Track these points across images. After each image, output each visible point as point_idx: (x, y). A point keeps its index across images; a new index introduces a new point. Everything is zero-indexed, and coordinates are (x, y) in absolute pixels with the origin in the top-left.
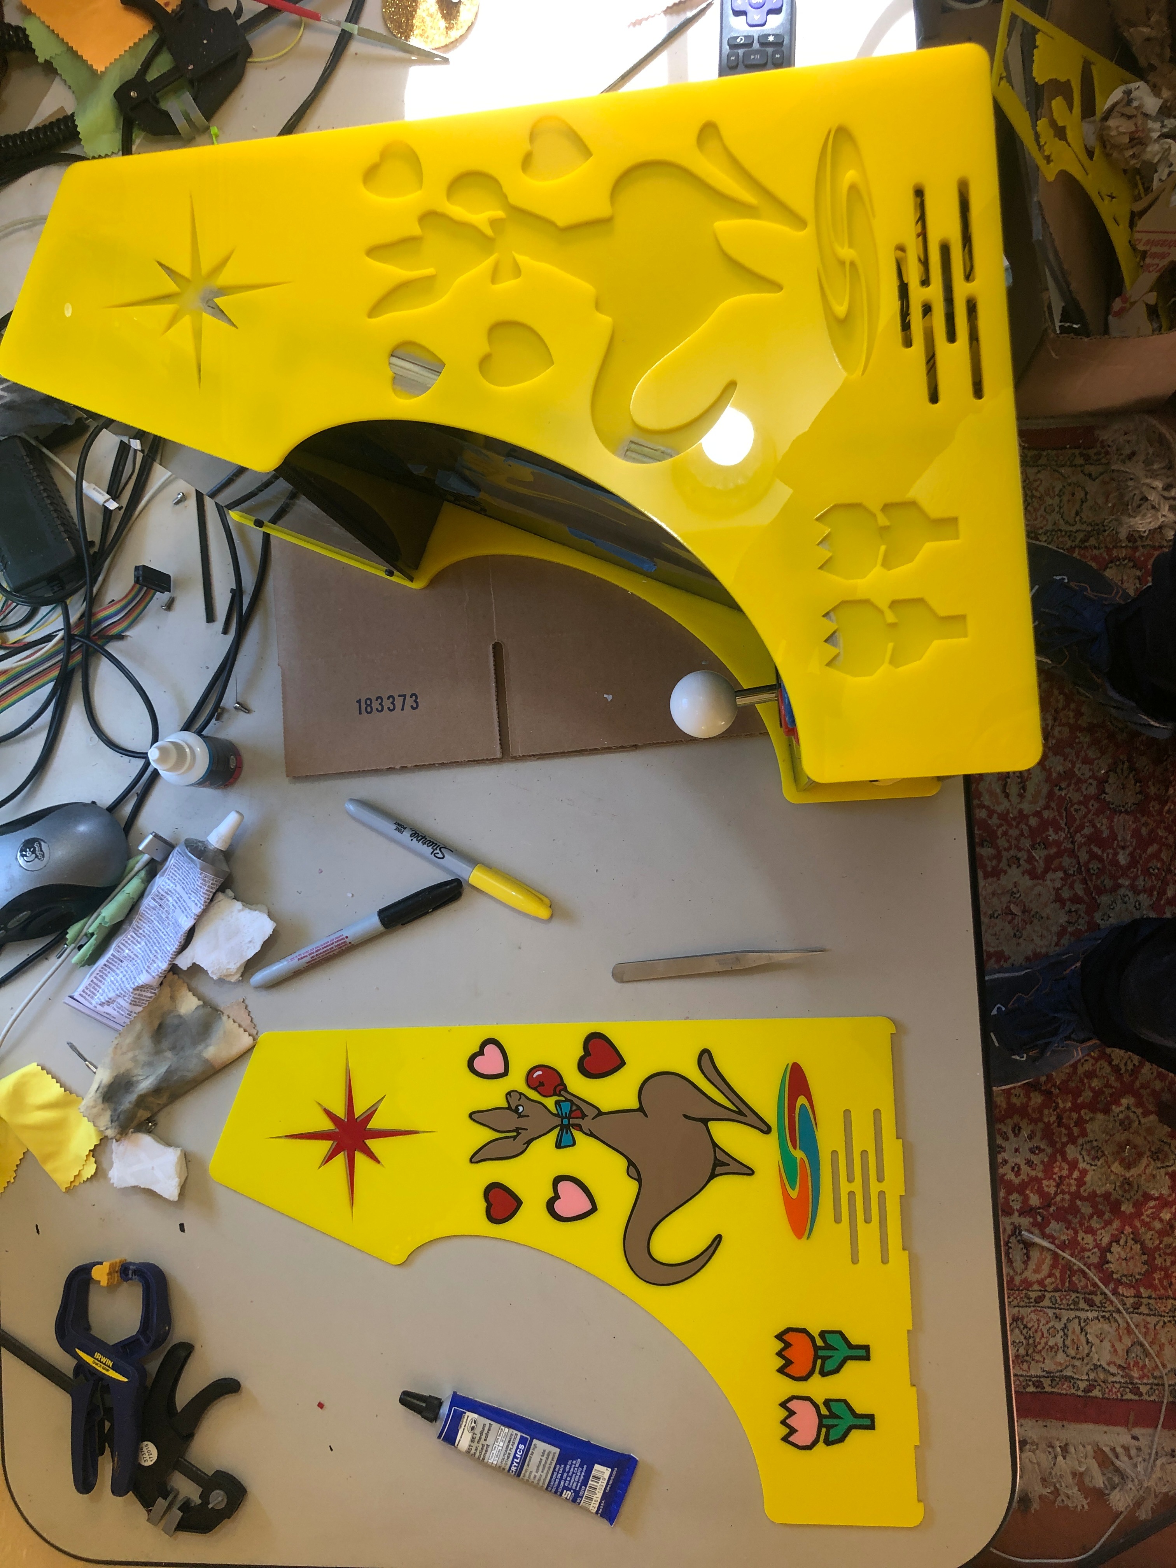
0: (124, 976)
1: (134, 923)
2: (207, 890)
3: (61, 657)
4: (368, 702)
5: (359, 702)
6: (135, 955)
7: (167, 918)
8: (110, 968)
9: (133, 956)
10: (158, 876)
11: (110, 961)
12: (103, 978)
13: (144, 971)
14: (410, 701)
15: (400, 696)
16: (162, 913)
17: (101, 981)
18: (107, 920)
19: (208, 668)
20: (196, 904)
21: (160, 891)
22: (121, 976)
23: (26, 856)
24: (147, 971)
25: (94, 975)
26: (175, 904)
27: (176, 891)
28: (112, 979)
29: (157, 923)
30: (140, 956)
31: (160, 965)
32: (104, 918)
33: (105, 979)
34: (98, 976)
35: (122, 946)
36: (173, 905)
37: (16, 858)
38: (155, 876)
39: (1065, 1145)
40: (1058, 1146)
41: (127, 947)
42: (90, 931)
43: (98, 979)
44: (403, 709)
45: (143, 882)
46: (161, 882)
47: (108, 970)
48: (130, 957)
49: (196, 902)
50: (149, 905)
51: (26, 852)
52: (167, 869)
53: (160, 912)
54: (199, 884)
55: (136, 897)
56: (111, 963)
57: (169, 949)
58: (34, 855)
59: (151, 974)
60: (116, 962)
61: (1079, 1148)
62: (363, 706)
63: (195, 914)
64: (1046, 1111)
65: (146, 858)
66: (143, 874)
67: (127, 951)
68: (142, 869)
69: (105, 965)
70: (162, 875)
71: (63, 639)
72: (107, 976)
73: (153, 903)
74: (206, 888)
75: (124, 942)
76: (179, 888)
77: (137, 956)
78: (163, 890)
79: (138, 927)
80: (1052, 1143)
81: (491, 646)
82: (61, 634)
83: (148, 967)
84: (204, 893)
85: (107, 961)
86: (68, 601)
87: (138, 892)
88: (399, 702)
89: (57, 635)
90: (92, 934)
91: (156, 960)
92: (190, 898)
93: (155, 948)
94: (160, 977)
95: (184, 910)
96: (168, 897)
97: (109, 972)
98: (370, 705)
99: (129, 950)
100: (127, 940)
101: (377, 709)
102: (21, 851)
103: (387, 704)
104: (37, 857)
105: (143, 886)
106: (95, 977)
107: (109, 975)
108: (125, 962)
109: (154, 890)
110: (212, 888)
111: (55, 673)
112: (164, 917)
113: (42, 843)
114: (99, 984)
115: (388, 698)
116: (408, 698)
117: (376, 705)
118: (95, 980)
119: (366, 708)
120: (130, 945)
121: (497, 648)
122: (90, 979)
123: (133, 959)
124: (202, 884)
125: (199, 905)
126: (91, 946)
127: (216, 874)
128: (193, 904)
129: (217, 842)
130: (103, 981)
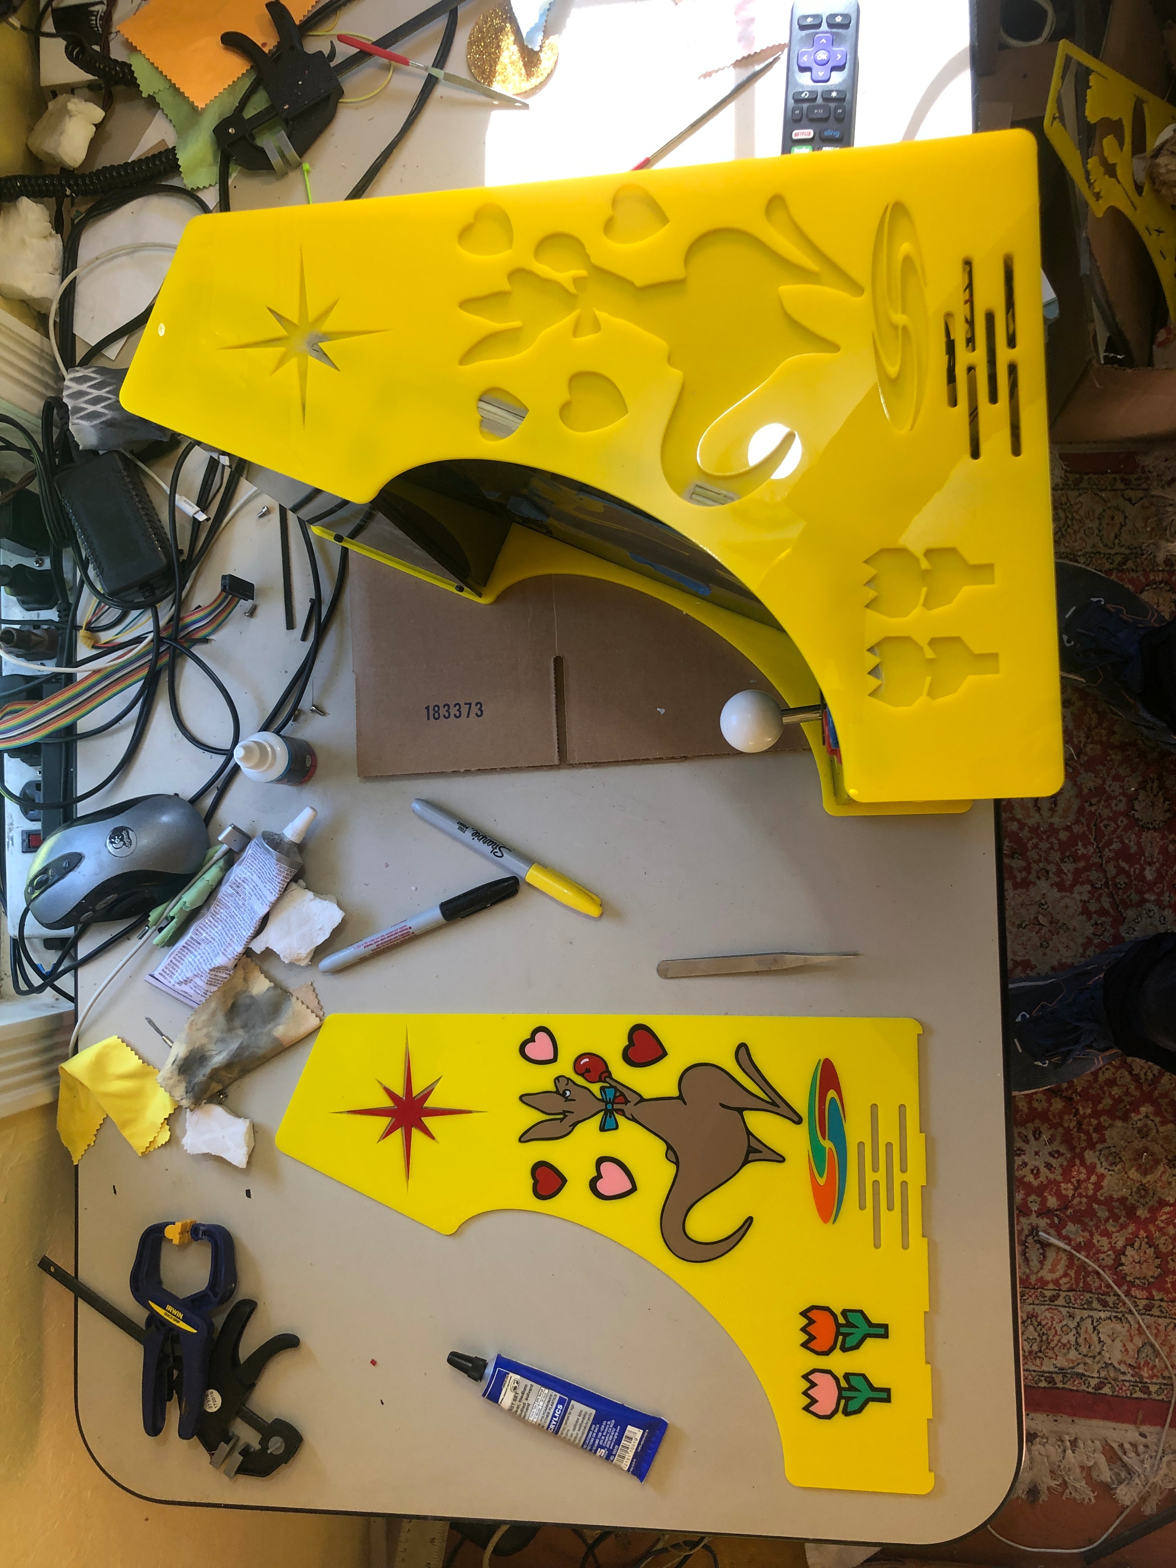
0: (202, 957)
1: (212, 908)
2: (282, 880)
3: (150, 657)
4: (436, 709)
5: (427, 708)
6: (212, 938)
7: (244, 904)
8: (188, 949)
9: (210, 939)
10: (235, 865)
11: (189, 943)
12: (182, 959)
13: (220, 953)
14: (475, 709)
15: (466, 704)
16: (239, 900)
17: (179, 962)
18: (187, 904)
19: (286, 672)
20: (271, 892)
21: (237, 879)
22: (199, 957)
23: (115, 843)
24: (223, 953)
25: (174, 955)
26: (251, 892)
27: (252, 880)
28: (190, 960)
29: (233, 909)
30: (217, 940)
31: (236, 948)
32: (185, 903)
33: (183, 960)
34: (177, 957)
35: (200, 930)
36: (249, 893)
37: (106, 845)
38: (232, 865)
39: (1084, 1150)
40: (1078, 1150)
41: (205, 931)
42: (171, 914)
43: (177, 960)
44: (468, 717)
45: (221, 870)
46: (239, 871)
47: (187, 951)
48: (208, 940)
49: (271, 890)
50: (226, 892)
51: (115, 839)
52: (243, 860)
53: (237, 899)
54: (274, 873)
55: (214, 884)
56: (189, 945)
57: (245, 934)
58: (122, 843)
59: (227, 957)
60: (194, 944)
61: (1097, 1153)
62: (431, 712)
63: (270, 902)
64: (1066, 1117)
65: (225, 847)
66: (221, 863)
67: (205, 935)
68: (220, 858)
69: (184, 947)
70: (240, 865)
71: (152, 641)
72: (185, 957)
73: (231, 891)
74: (281, 878)
75: (202, 926)
76: (255, 877)
77: (214, 939)
78: (240, 878)
79: (216, 912)
80: (1072, 1148)
81: (552, 660)
82: (151, 636)
83: (224, 949)
84: (279, 883)
85: (186, 943)
86: (158, 605)
87: (217, 880)
88: (465, 710)
89: (147, 637)
90: (173, 918)
91: (232, 944)
92: (265, 887)
93: (232, 932)
94: (235, 959)
95: (260, 897)
96: (245, 885)
97: (187, 954)
98: (438, 712)
99: (207, 933)
100: (204, 924)
101: (444, 716)
102: (110, 839)
103: (454, 711)
104: (124, 844)
105: (221, 874)
106: (174, 958)
107: (187, 956)
108: (203, 944)
109: (232, 878)
110: (286, 878)
111: (144, 672)
112: (240, 904)
113: (130, 832)
114: (178, 964)
115: (455, 706)
116: (473, 705)
117: (443, 711)
118: (174, 961)
119: (434, 715)
120: (207, 928)
121: (558, 661)
122: (170, 960)
123: (210, 942)
124: (277, 874)
125: (274, 893)
126: (171, 929)
127: (291, 866)
128: (269, 892)
129: (292, 835)
130: (182, 961)
